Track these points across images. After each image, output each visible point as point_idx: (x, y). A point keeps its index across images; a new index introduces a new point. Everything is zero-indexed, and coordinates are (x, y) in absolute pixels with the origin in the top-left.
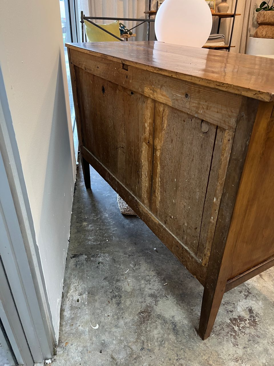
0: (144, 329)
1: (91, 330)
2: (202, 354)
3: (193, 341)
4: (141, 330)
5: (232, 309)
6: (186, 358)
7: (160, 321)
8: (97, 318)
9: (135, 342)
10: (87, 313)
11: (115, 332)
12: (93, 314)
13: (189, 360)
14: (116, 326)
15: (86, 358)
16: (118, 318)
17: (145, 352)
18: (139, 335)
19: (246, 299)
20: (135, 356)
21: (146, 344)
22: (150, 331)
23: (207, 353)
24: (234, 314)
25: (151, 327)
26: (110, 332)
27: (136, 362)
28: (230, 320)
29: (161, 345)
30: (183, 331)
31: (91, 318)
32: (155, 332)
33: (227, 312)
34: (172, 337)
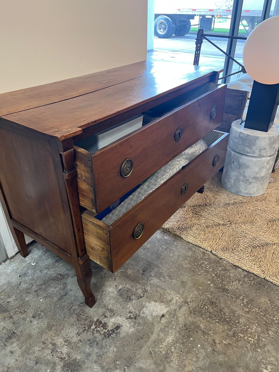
0: (50, 283)
1: (30, 263)
2: (55, 320)
3: (62, 310)
4: (47, 283)
5: (108, 316)
6: (46, 314)
7: (62, 286)
8: (39, 260)
9: (38, 285)
10: (39, 254)
11: (37, 273)
12: (40, 257)
13: (46, 317)
14: (41, 271)
15: (12, 274)
16: (47, 268)
17: (35, 294)
18: (44, 284)
19: (127, 319)
20: (28, 291)
21: (40, 290)
22: (51, 286)
23: (59, 322)
24: (105, 320)
25: (54, 285)
26: (35, 271)
27: (25, 294)
28: (97, 320)
29: (45, 297)
30: (65, 301)
31: (37, 258)
32: (52, 289)
33: (103, 315)
34: (56, 299)
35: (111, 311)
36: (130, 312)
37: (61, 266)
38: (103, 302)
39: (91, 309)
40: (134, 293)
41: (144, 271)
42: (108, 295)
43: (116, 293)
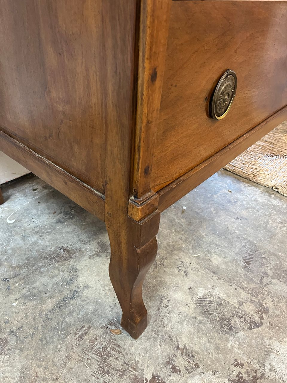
0: (40, 265)
2: (44, 364)
3: (62, 336)
4: (35, 264)
5: (182, 369)
6: (22, 342)
7: (66, 275)
8: (24, 216)
9: (12, 267)
10: (24, 204)
11: (15, 240)
12: (27, 210)
13: (21, 350)
14: (24, 238)
16: (37, 233)
18: (26, 265)
21: (16, 279)
22: (41, 273)
23: (51, 370)
24: (174, 378)
25: (48, 271)
26: (12, 236)
28: (154, 377)
29: (25, 297)
30: (71, 313)
31: (19, 211)
32: (44, 280)
33: (168, 363)
34: (49, 304)
35: (189, 354)
36: (238, 364)
37: (68, 232)
38: (164, 326)
39: (136, 342)
40: (237, 313)
41: (248, 263)
42: (173, 308)
43: (193, 305)
